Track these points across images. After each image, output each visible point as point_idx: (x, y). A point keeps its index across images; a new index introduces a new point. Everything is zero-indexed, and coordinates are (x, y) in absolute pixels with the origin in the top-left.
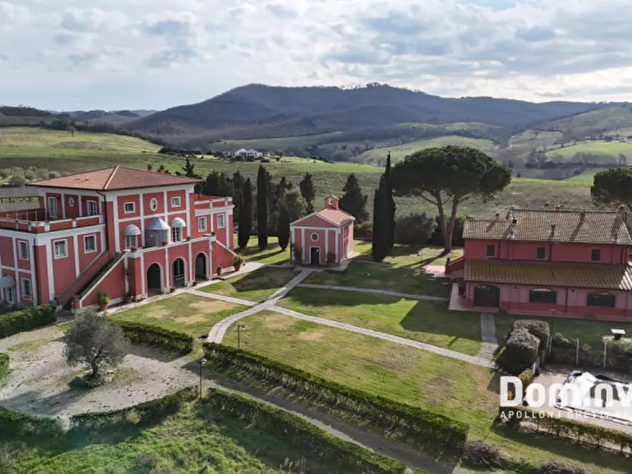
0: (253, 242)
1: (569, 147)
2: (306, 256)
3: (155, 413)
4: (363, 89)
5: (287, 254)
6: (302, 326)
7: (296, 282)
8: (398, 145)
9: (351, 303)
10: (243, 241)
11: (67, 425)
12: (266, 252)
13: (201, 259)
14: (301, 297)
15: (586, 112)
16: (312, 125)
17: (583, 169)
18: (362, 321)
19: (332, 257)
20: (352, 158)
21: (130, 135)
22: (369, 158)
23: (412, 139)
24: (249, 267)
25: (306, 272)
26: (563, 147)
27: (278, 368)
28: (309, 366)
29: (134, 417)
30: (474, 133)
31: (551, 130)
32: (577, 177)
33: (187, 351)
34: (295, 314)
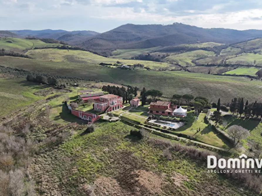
1: (239, 57)
2: (132, 106)
3: (117, 120)
4: (172, 25)
5: (129, 105)
6: (130, 114)
7: (130, 109)
8: (179, 54)
9: (136, 112)
10: (124, 102)
11: (111, 121)
12: (127, 104)
13: (118, 106)
14: (130, 111)
17: (237, 67)
18: (136, 114)
19: (136, 105)
20: (161, 60)
21: (86, 51)
22: (167, 60)
23: (184, 51)
24: (124, 107)
25: (132, 108)
26: (236, 56)
27: (127, 118)
28: (129, 118)
29: (115, 121)
30: (208, 49)
32: (234, 70)
33: (118, 116)
34: (129, 113)
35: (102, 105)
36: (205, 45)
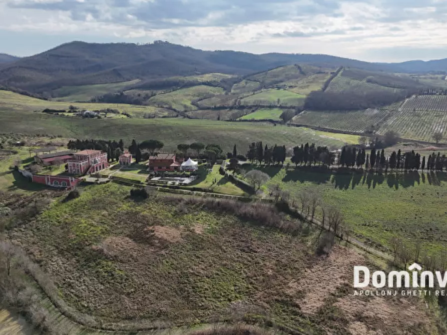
0: (110, 160)
2: (122, 163)
4: (152, 45)
5: (118, 163)
6: (123, 174)
7: (121, 168)
8: (170, 92)
11: (99, 183)
12: (114, 163)
13: (103, 165)
15: (276, 68)
16: (119, 75)
17: (256, 109)
19: (127, 163)
20: (144, 102)
22: (154, 101)
23: (179, 88)
25: (123, 166)
26: (254, 94)
27: (120, 178)
28: (124, 178)
29: (105, 182)
31: (255, 81)
32: (253, 114)
33: (107, 177)
35: (81, 164)
36: (207, 77)
